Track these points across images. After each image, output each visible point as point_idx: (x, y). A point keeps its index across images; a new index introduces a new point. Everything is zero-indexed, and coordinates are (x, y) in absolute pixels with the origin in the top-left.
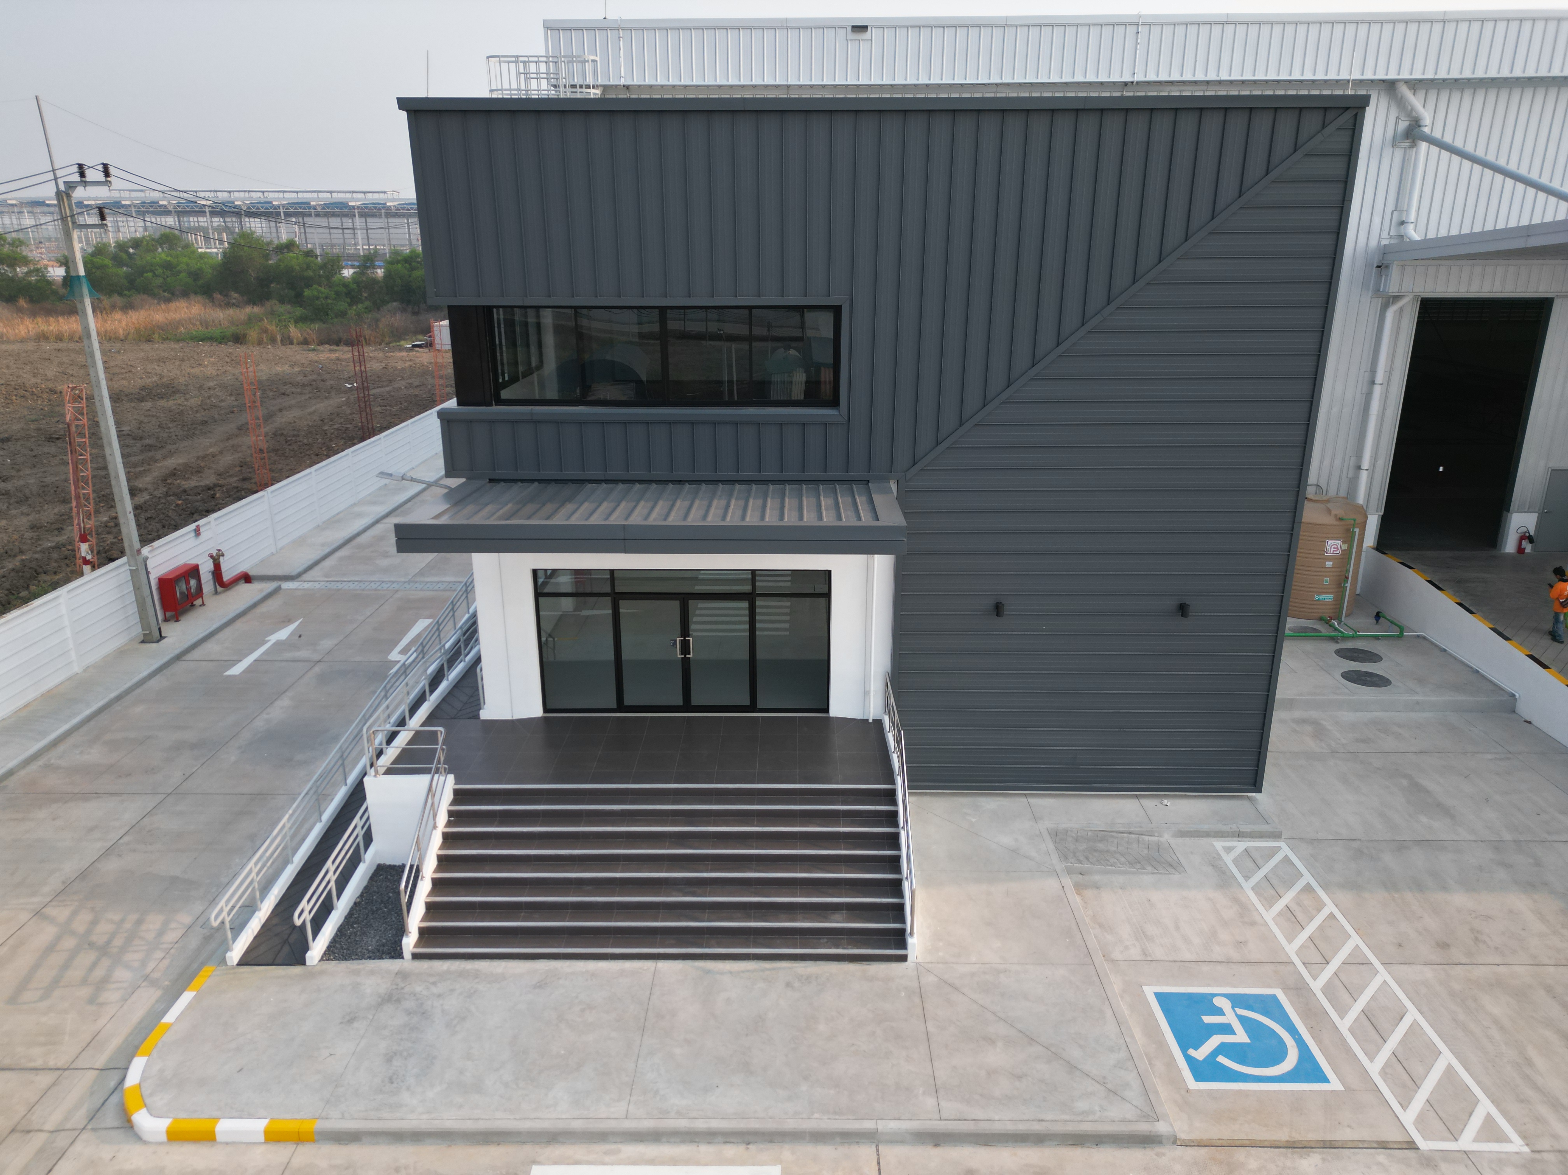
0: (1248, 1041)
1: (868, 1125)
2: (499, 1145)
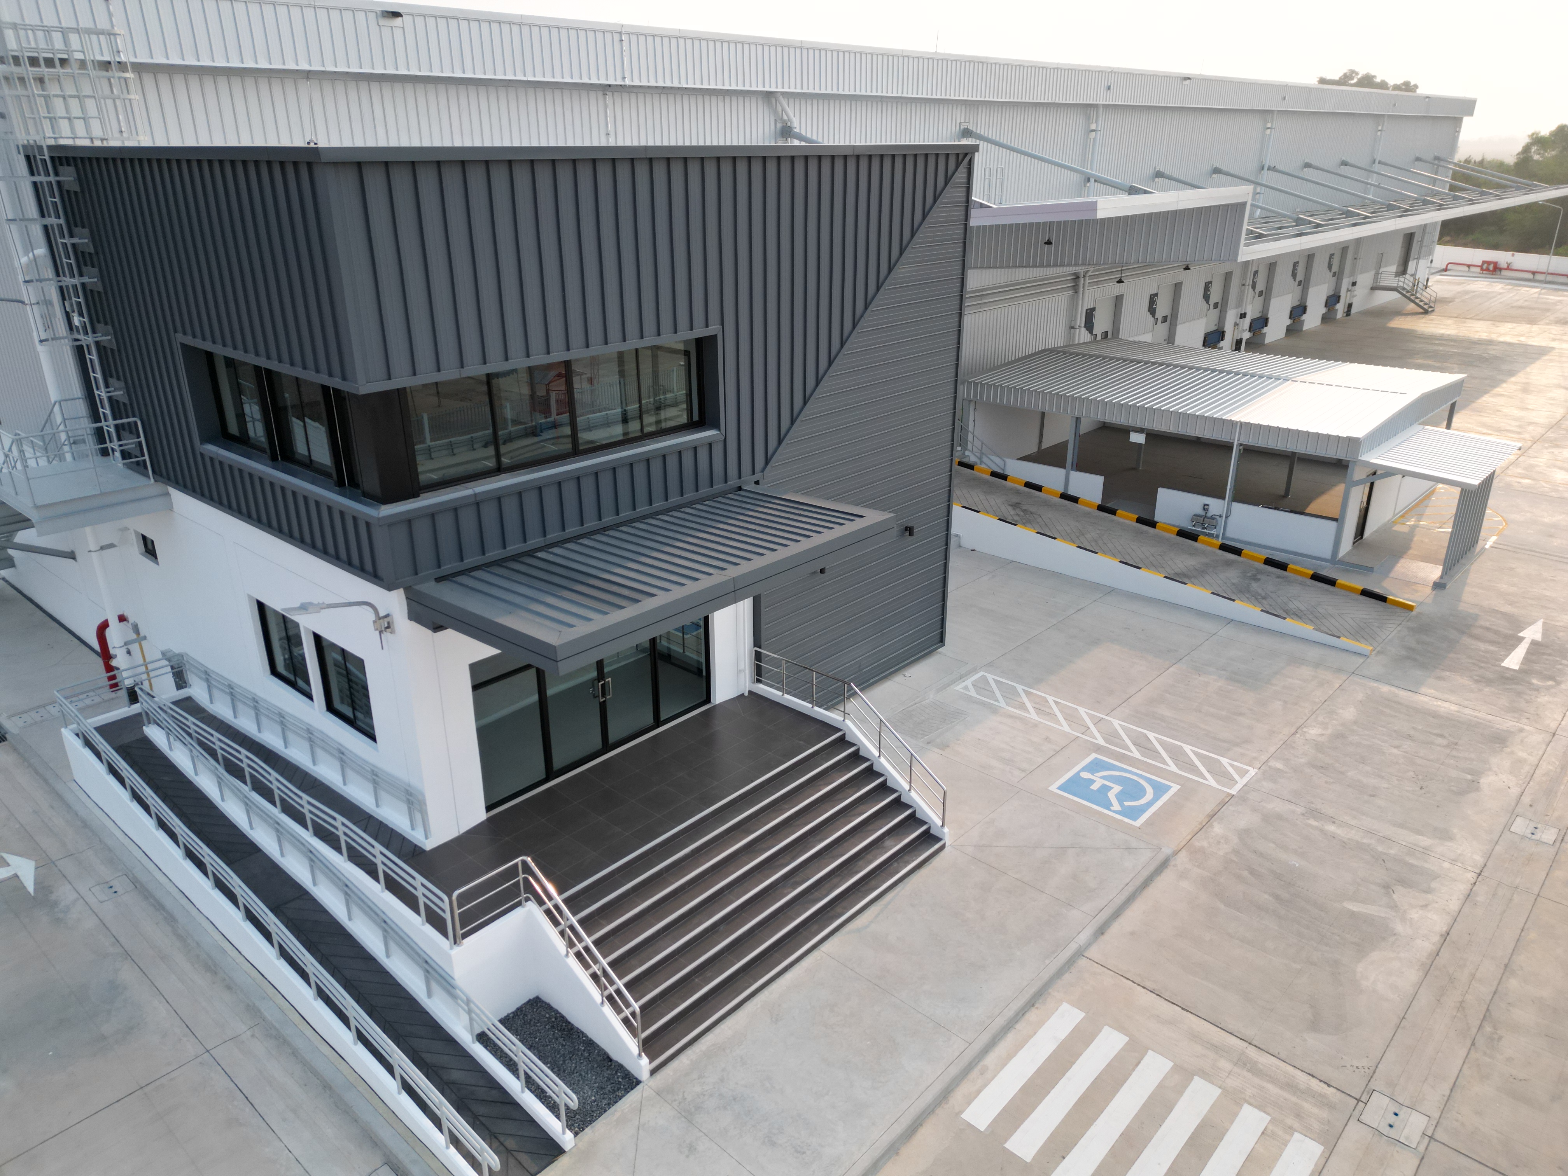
0: (1121, 788)
1: (1073, 947)
2: (921, 1125)
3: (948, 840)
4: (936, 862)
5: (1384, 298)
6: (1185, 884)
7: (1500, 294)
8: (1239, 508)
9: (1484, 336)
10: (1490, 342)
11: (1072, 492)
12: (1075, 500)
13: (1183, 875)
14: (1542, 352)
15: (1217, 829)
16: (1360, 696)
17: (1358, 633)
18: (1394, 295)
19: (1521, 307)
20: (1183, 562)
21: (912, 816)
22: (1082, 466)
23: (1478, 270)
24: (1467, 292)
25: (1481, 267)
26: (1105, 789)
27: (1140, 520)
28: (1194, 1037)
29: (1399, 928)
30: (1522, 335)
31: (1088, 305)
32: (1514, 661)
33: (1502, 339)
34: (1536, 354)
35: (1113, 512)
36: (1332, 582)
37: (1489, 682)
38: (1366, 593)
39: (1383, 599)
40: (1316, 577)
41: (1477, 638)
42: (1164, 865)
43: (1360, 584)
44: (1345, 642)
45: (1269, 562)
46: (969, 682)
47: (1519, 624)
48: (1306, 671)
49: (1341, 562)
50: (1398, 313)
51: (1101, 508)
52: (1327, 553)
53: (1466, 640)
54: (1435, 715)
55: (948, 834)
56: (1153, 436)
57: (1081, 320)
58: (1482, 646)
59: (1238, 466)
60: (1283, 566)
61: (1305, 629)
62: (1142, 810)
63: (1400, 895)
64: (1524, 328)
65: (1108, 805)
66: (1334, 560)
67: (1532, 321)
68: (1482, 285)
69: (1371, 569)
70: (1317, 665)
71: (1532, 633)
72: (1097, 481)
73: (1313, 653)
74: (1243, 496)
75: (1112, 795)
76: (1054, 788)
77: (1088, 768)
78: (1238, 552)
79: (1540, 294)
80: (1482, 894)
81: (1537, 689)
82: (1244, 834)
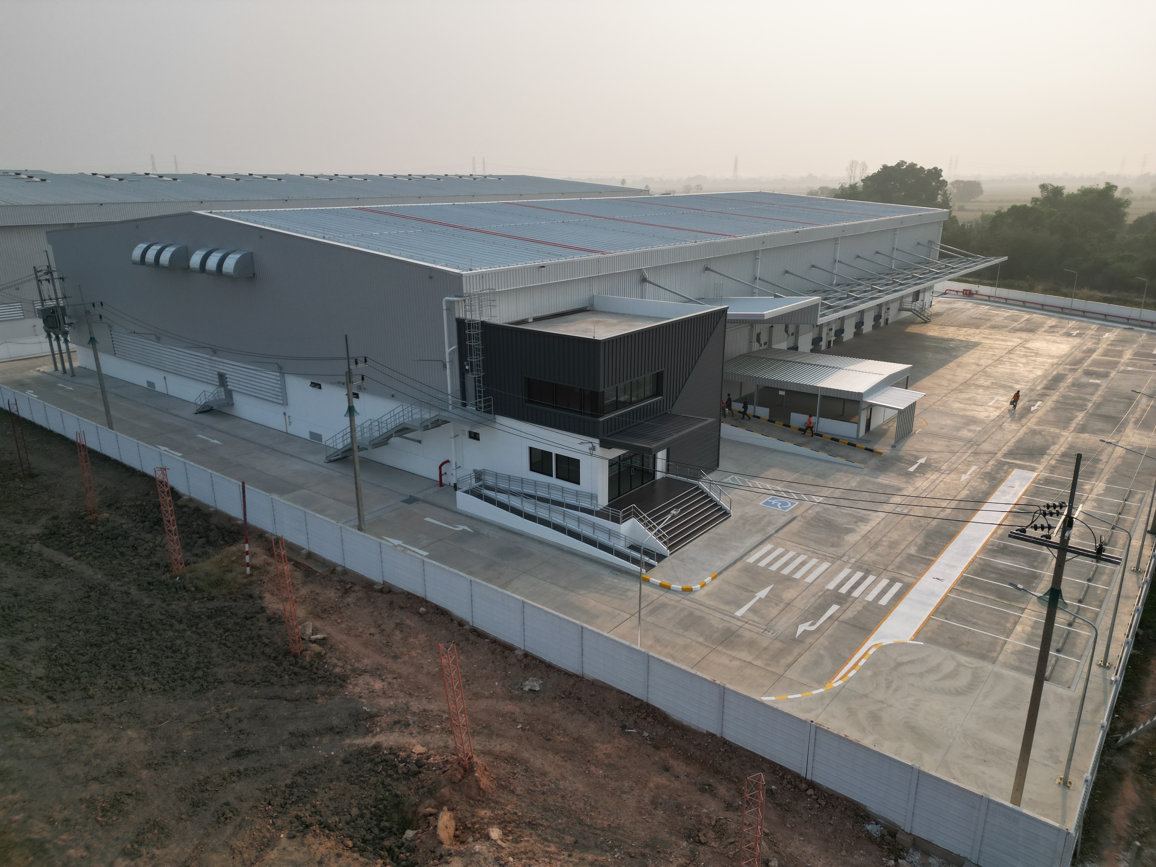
0: (781, 503)
1: (770, 534)
2: (737, 562)
3: (732, 514)
4: (729, 519)
5: (906, 314)
6: (800, 523)
7: (969, 309)
8: (822, 420)
9: (950, 336)
10: (952, 340)
11: (756, 414)
12: (759, 418)
13: (800, 521)
14: (975, 345)
15: (810, 512)
16: (858, 480)
17: (861, 462)
18: (910, 313)
19: (976, 318)
20: (801, 439)
21: (721, 508)
22: (761, 404)
23: (961, 294)
24: (951, 309)
25: (963, 292)
26: (776, 504)
27: (784, 425)
28: (802, 549)
29: (858, 530)
30: (970, 335)
31: (758, 331)
32: (912, 469)
33: (958, 338)
34: (970, 346)
35: (774, 422)
36: (854, 446)
37: (902, 475)
38: (867, 449)
39: (871, 451)
40: (849, 444)
41: (902, 463)
42: (794, 519)
43: (864, 446)
44: (856, 464)
45: (832, 439)
46: (729, 478)
47: (917, 458)
48: (842, 474)
49: (860, 439)
50: (912, 322)
51: (769, 421)
52: (855, 436)
53: (898, 463)
54: (881, 484)
55: (732, 513)
56: (787, 391)
57: (755, 338)
58: (903, 465)
59: (821, 403)
60: (837, 440)
61: (842, 461)
62: (788, 508)
63: (859, 524)
64: (971, 331)
65: (777, 507)
66: (857, 438)
67: (977, 327)
68: (962, 304)
69: (870, 441)
70: (846, 472)
71: (922, 461)
72: (767, 410)
73: (845, 468)
74: (825, 415)
75: (778, 505)
76: (761, 504)
77: (771, 499)
78: (821, 436)
79: (989, 309)
80: (882, 524)
81: (917, 477)
82: (818, 513)
